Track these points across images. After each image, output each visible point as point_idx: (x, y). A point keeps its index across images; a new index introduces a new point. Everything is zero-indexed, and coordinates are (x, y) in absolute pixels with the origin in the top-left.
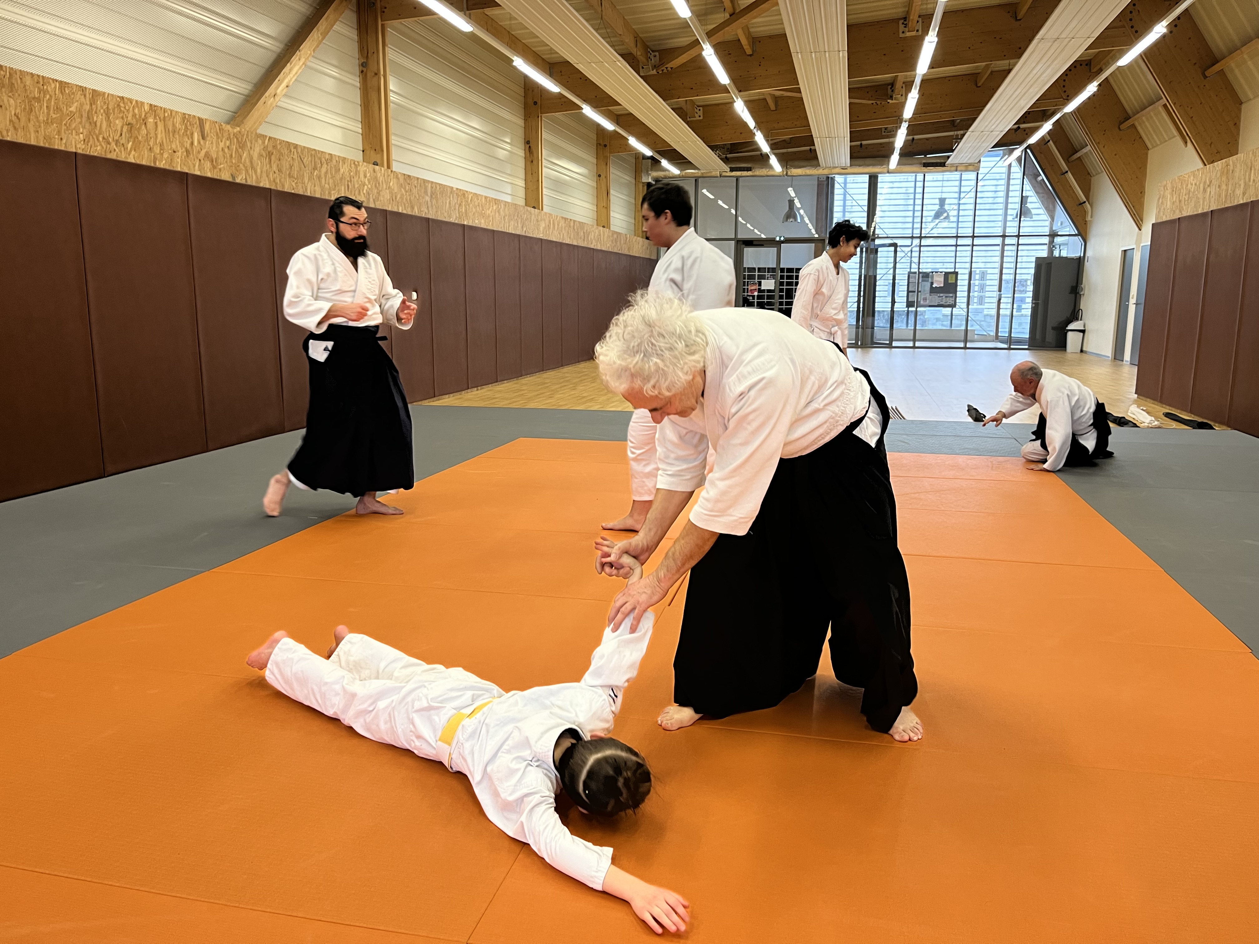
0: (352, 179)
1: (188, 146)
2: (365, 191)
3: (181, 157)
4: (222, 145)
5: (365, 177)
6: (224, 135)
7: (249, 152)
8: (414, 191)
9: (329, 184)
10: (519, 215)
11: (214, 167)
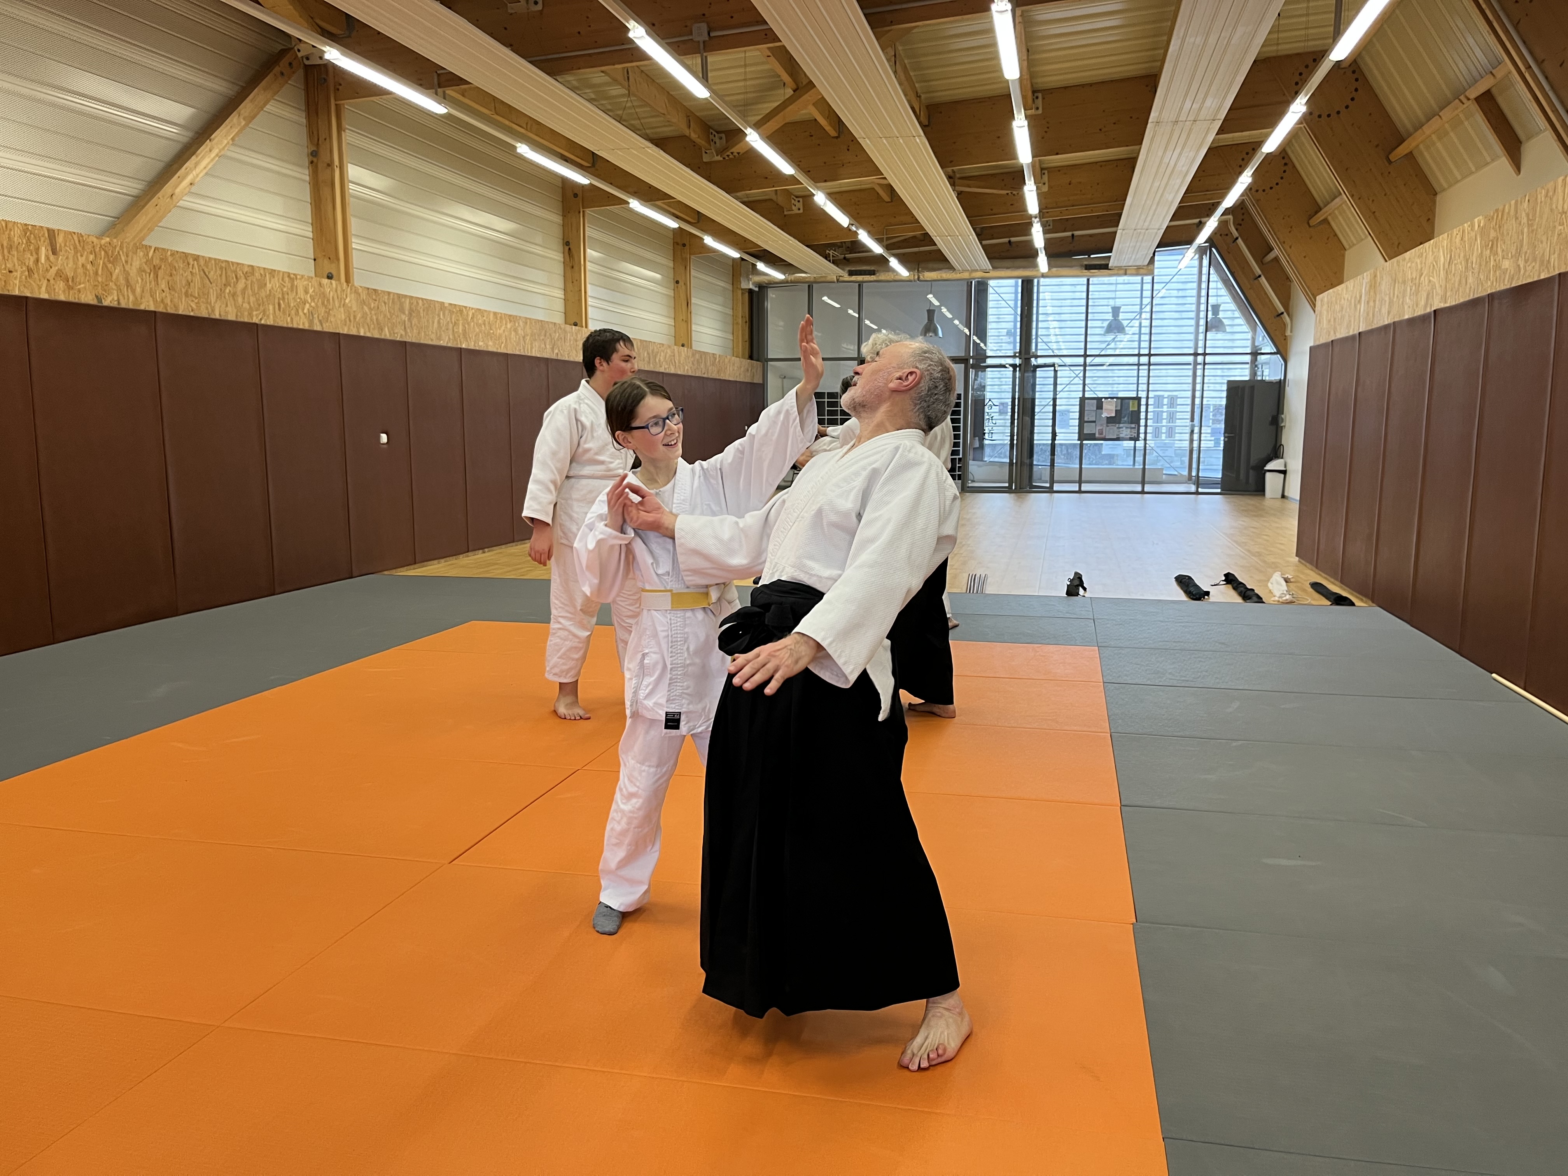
0: (286, 297)
1: (31, 263)
2: (306, 311)
3: (21, 277)
4: (82, 260)
5: (306, 292)
6: (86, 248)
7: (124, 268)
8: (383, 308)
9: (249, 303)
10: (548, 334)
11: (70, 288)
